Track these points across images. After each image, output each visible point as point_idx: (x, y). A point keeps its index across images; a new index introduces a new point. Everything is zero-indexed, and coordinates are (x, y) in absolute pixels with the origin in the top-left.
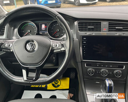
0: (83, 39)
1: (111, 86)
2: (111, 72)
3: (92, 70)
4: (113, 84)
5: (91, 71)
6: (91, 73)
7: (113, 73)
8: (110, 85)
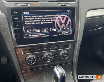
0: (12, 13)
1: (64, 75)
2: (56, 55)
3: (32, 57)
4: (64, 72)
5: (32, 59)
6: (32, 62)
7: (58, 55)
8: (62, 74)
